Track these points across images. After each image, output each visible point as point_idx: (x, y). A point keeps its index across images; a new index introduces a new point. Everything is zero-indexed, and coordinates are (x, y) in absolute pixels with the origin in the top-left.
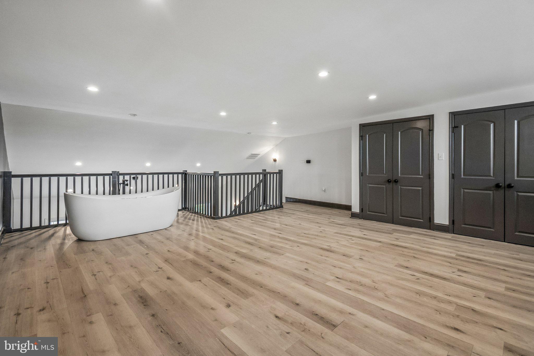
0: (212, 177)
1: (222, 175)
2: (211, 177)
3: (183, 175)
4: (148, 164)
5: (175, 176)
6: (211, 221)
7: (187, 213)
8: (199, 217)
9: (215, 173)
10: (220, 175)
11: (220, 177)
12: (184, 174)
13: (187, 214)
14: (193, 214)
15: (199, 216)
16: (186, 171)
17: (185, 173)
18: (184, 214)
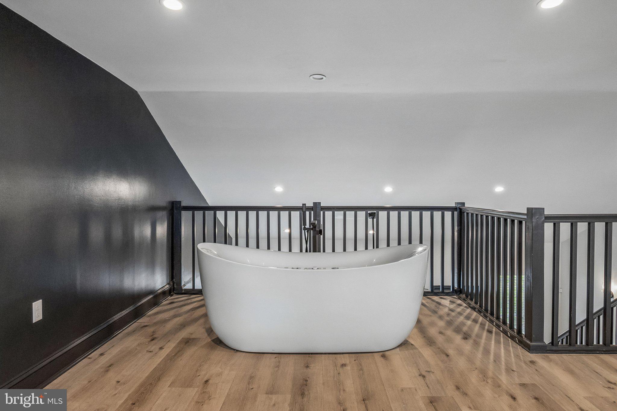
0: (524, 222)
1: (556, 220)
2: (520, 223)
3: (456, 213)
4: (388, 189)
5: (437, 215)
6: (517, 356)
7: (460, 305)
8: (486, 327)
9: (531, 212)
10: (549, 218)
11: (548, 228)
12: (458, 210)
13: (459, 310)
14: (473, 311)
15: (487, 322)
16: (463, 204)
17: (460, 208)
18: (452, 306)
